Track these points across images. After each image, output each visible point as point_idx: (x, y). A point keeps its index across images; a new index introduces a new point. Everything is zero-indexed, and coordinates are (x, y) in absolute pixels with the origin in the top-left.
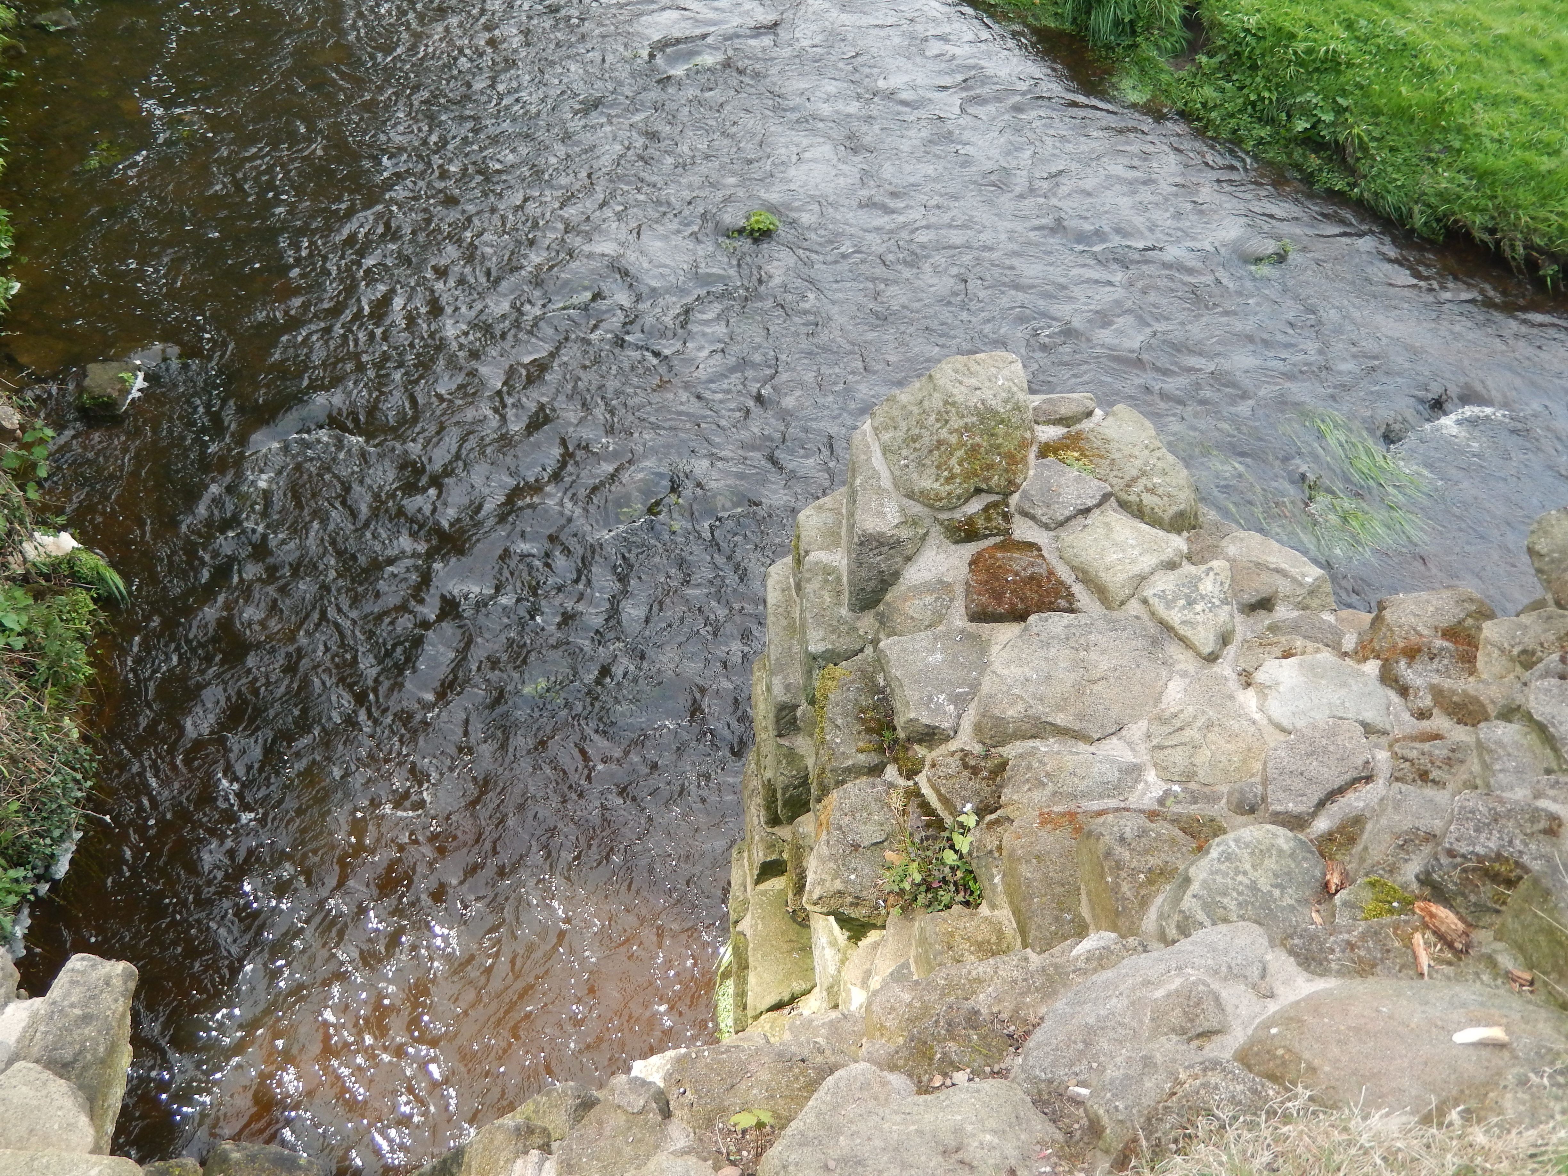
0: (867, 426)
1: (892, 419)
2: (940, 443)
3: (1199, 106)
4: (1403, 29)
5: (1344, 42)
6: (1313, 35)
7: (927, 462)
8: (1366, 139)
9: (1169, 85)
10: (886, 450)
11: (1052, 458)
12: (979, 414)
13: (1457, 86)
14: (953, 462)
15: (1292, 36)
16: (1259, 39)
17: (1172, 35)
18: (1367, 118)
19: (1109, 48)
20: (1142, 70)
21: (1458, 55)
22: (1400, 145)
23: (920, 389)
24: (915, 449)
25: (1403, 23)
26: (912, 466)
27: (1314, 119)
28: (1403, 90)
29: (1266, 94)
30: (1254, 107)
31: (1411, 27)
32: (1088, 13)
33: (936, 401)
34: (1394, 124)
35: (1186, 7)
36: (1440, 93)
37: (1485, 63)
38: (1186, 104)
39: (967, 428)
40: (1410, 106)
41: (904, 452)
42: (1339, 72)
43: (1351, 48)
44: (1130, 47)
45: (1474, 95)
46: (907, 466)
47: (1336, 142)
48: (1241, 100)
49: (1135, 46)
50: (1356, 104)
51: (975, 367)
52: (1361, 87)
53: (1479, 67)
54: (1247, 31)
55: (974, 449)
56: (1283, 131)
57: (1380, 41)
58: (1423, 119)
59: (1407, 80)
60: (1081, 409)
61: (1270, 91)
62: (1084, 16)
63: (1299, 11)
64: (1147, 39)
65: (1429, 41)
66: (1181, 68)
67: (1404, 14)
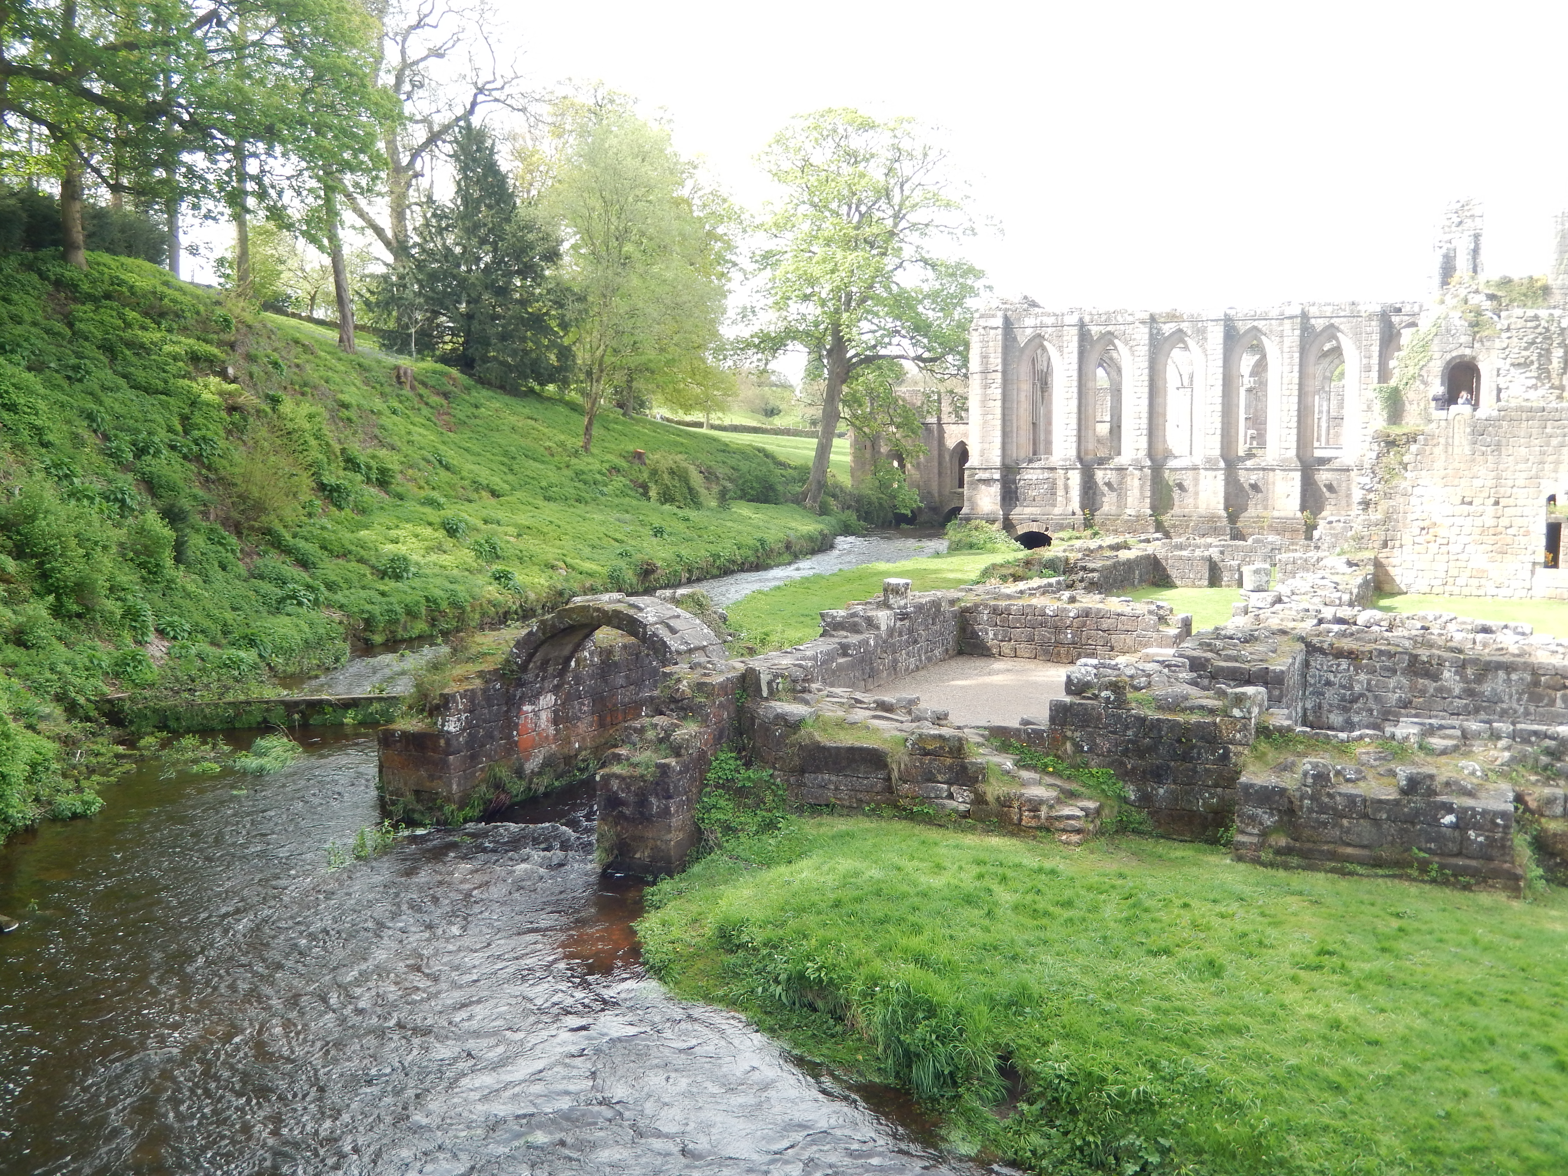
3: (1029, 1154)
4: (1203, 1067)
5: (1151, 1083)
6: (1121, 1077)
9: (997, 1134)
13: (1267, 1120)
15: (1103, 1080)
16: (1074, 1084)
17: (992, 1084)
18: (1191, 1157)
19: (933, 1100)
20: (969, 1121)
21: (1259, 1089)
25: (1201, 1061)
27: (1142, 1162)
28: (1218, 1126)
29: (1091, 1139)
30: (1081, 1150)
31: (1210, 1064)
32: (909, 1067)
34: (1218, 1161)
35: (999, 1057)
36: (1252, 1127)
37: (1286, 1094)
38: (1016, 1153)
40: (1229, 1143)
42: (1154, 1113)
43: (1160, 1088)
44: (953, 1098)
45: (1285, 1127)
48: (1067, 1146)
49: (959, 1097)
50: (1177, 1143)
52: (1178, 1126)
53: (1282, 1101)
54: (1060, 1077)
57: (1185, 1080)
58: (1244, 1154)
59: (1220, 1117)
61: (1094, 1135)
62: (906, 1070)
63: (1104, 1055)
64: (968, 1090)
65: (1230, 1078)
66: (1004, 1116)
67: (1200, 1052)
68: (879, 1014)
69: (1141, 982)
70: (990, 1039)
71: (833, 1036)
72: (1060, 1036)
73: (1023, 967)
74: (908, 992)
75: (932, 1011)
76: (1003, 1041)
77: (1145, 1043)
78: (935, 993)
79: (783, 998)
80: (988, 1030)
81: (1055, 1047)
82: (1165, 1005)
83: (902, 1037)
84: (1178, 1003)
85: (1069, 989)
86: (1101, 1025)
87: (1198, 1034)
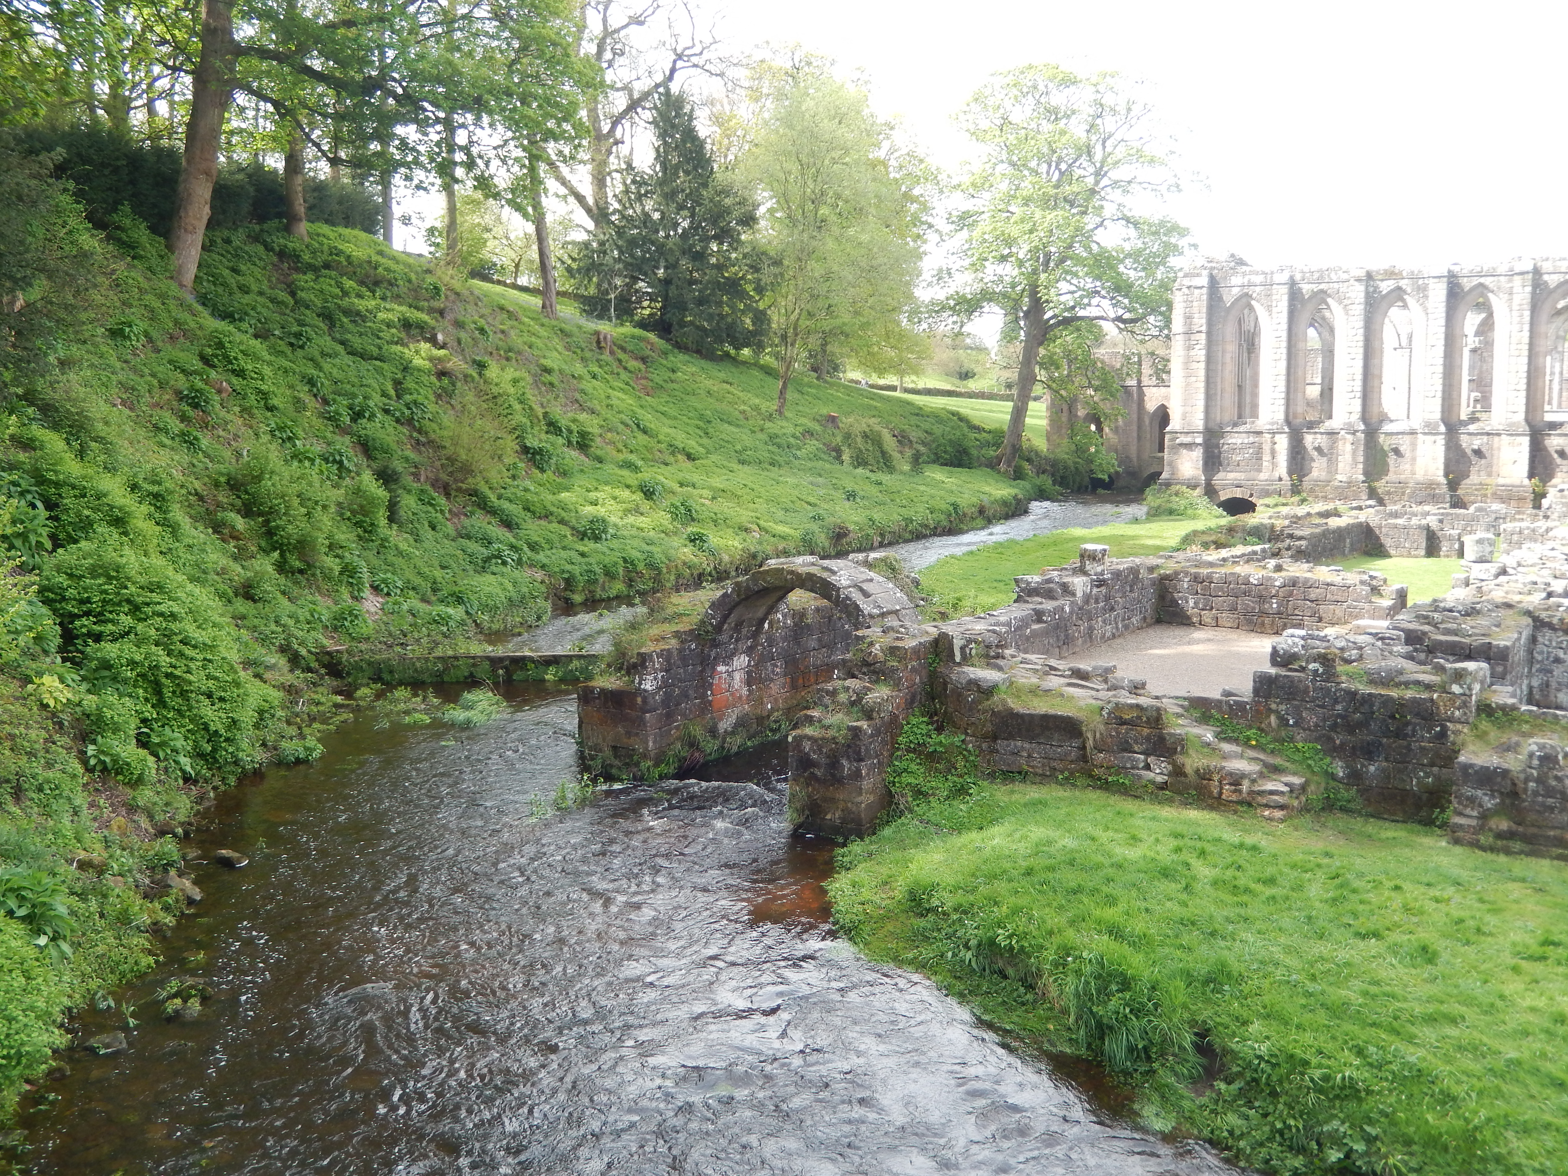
3: (1225, 1134)
4: (1414, 1055)
5: (1358, 1069)
6: (1325, 1061)
8: (1404, 1170)
9: (1192, 1112)
13: (1483, 1114)
15: (1306, 1063)
16: (1274, 1066)
17: (1187, 1061)
18: (1399, 1147)
19: (1126, 1073)
20: (1163, 1097)
21: (1475, 1081)
25: (1412, 1049)
27: (1346, 1149)
28: (1429, 1117)
29: (1292, 1122)
30: (1282, 1135)
31: (1421, 1052)
32: (1102, 1039)
34: (1429, 1153)
35: (1196, 1034)
36: (1467, 1120)
37: (1505, 1088)
38: (1212, 1132)
40: (1441, 1135)
42: (1360, 1100)
43: (1367, 1075)
44: (1147, 1072)
45: (1502, 1122)
47: (1374, 1172)
48: (1267, 1129)
49: (1153, 1072)
50: (1385, 1132)
52: (1387, 1116)
53: (1499, 1094)
54: (1260, 1058)
57: (1394, 1067)
58: (1458, 1149)
59: (1431, 1108)
61: (1295, 1118)
62: (1098, 1042)
63: (1307, 1038)
64: (1163, 1065)
65: (1442, 1068)
66: (1202, 1095)
67: (1411, 1039)
68: (1071, 984)
69: (1348, 964)
70: (1186, 1016)
71: (1023, 1004)
72: (1260, 1016)
73: (1222, 944)
74: (1101, 964)
75: (1126, 984)
76: (1200, 1018)
77: (1351, 1027)
78: (1130, 966)
79: (973, 964)
80: (1185, 1006)
81: (1256, 1027)
82: (1374, 989)
83: (1095, 1009)
84: (1388, 988)
85: (1271, 968)
86: (1304, 1006)
87: (1409, 1021)
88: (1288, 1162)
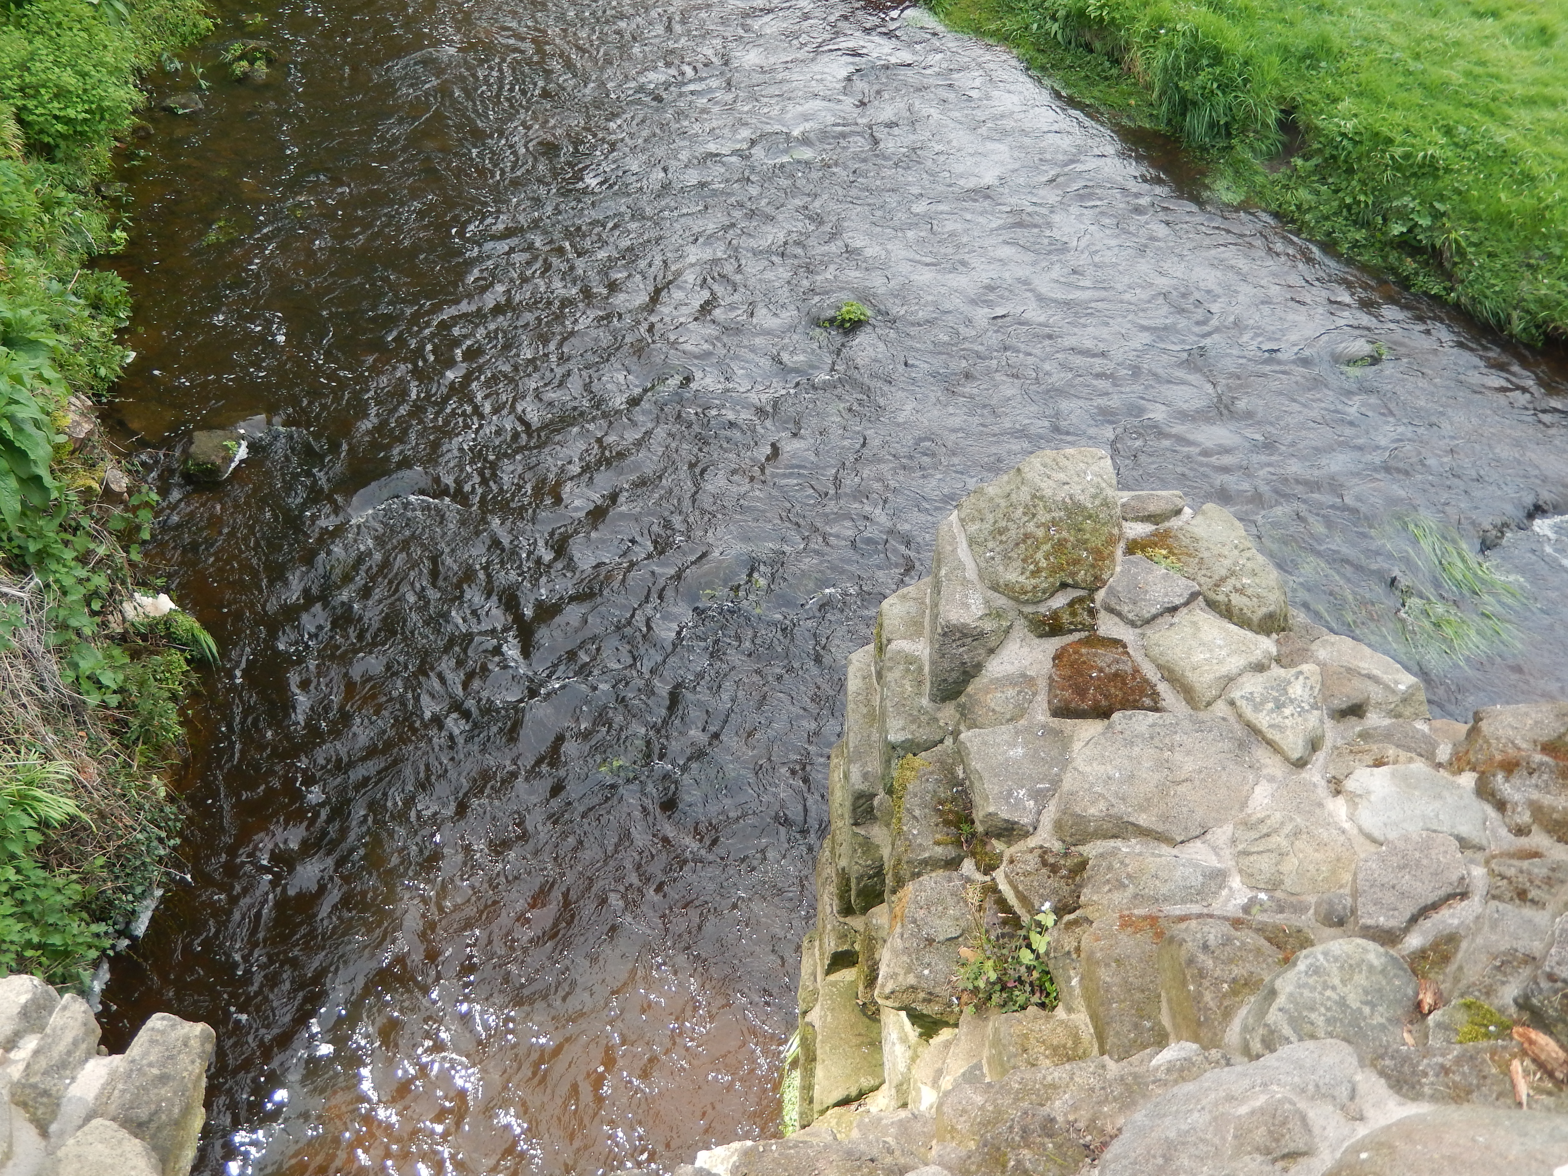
0: (954, 517)
1: (980, 511)
2: (1027, 536)
3: (1293, 208)
4: (1502, 136)
5: (1442, 147)
6: (1410, 140)
7: (1013, 555)
8: (1463, 244)
9: (1264, 186)
10: (972, 542)
11: (1139, 554)
12: (1066, 509)
13: (1558, 194)
14: (1039, 555)
15: (1389, 141)
16: (1356, 143)
17: (1268, 138)
18: (1465, 223)
19: (1203, 149)
20: (1237, 172)
21: (1559, 163)
22: (1498, 251)
23: (1008, 482)
24: (1001, 542)
25: (1503, 130)
26: (998, 558)
27: (1411, 223)
28: (1503, 196)
29: (1362, 198)
30: (1349, 208)
31: (1511, 134)
32: (1184, 115)
33: (1024, 495)
34: (1493, 229)
35: (1282, 111)
36: (1540, 200)
38: (1280, 206)
39: (1054, 522)
40: (1510, 212)
41: (990, 545)
42: (1436, 178)
43: (1449, 154)
44: (1224, 149)
46: (993, 558)
47: (1433, 246)
48: (1335, 204)
49: (1231, 148)
50: (1454, 209)
51: (1064, 462)
52: (1459, 192)
54: (1344, 135)
55: (1061, 544)
56: (1378, 234)
57: (1480, 147)
58: (1523, 226)
59: (1507, 187)
60: (1170, 507)
61: (1366, 194)
62: (1179, 118)
63: (1397, 116)
64: (1242, 141)
65: (1530, 149)
66: (1276, 171)
67: (1504, 121)
68: (1160, 56)
69: (1457, 44)
70: (1276, 92)
71: (1106, 79)
72: (1352, 93)
73: (1327, 18)
74: (1195, 37)
75: (1217, 58)
76: (1289, 95)
77: (1446, 107)
78: (1225, 40)
79: (1059, 37)
80: (1276, 82)
81: (1346, 104)
82: (1479, 70)
83: (1181, 84)
84: (1492, 70)
85: (1374, 45)
86: (1401, 85)
87: (1507, 102)
88: (1349, 235)
